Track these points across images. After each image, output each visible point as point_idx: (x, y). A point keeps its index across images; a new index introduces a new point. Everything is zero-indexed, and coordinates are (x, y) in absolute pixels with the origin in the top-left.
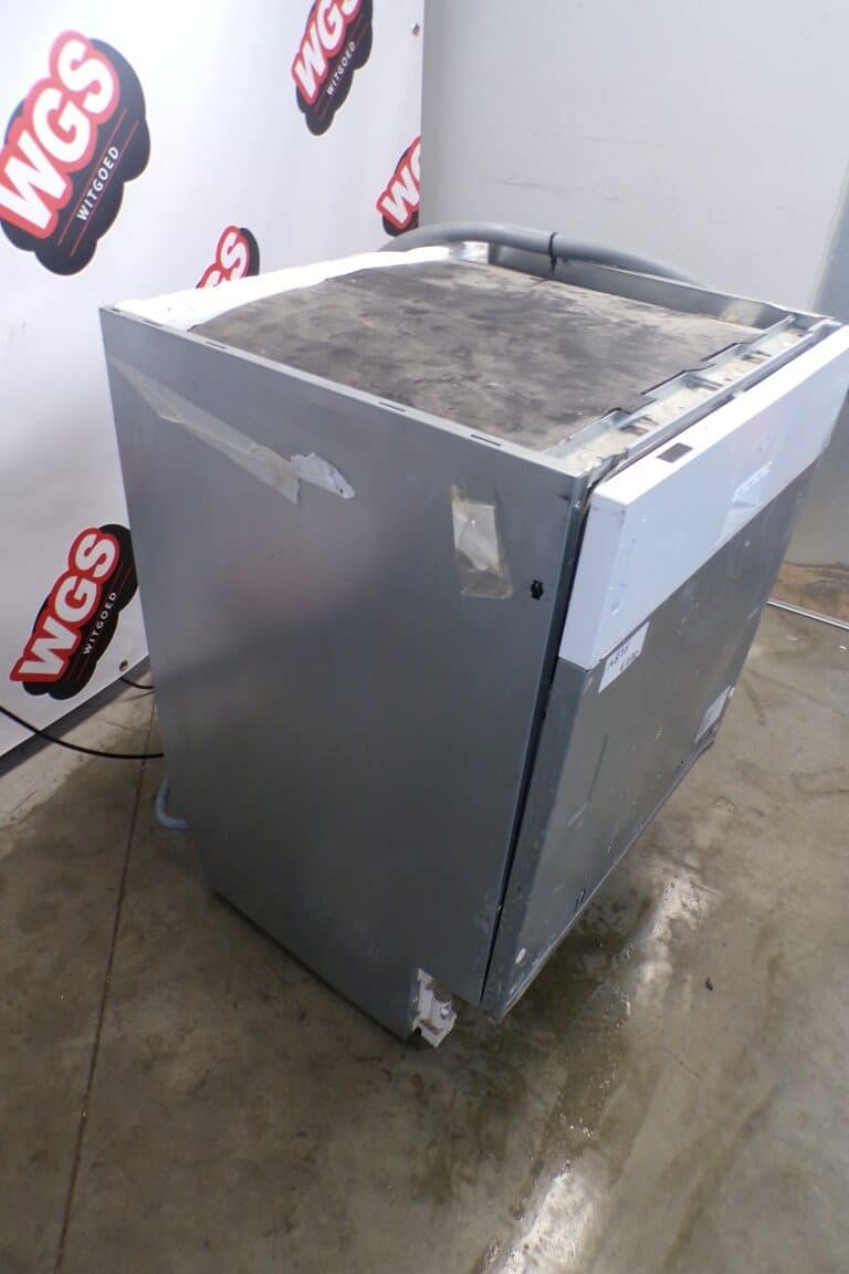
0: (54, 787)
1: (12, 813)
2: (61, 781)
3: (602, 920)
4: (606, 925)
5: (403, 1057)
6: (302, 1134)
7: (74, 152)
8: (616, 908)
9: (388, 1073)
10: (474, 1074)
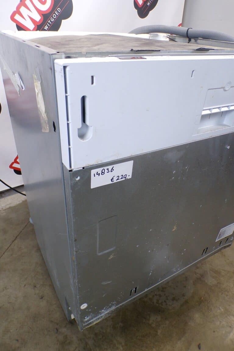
0: (18, 203)
1: (3, 207)
2: (21, 202)
3: (165, 302)
4: (166, 304)
5: (65, 327)
6: (17, 340)
7: (45, 8)
8: (174, 299)
9: (57, 330)
10: (86, 344)
